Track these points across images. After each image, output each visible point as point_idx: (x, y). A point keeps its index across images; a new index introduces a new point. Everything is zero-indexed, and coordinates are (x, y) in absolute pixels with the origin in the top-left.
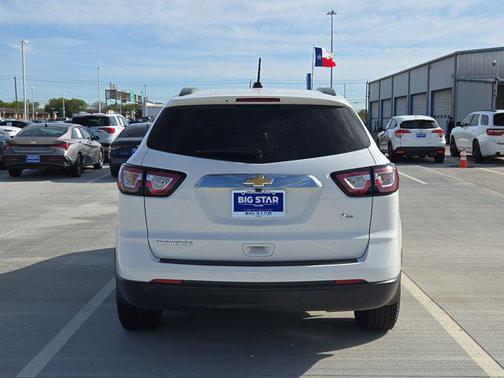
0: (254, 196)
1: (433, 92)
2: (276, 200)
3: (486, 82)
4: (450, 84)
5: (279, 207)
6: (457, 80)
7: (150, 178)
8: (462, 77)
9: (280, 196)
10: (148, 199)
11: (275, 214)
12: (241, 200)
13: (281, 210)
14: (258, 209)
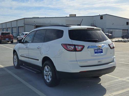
0: (98, 50)
1: (18, 27)
2: (101, 50)
3: (33, 25)
4: (23, 25)
5: (102, 52)
6: (25, 24)
7: (76, 47)
8: (26, 24)
9: (102, 49)
10: (76, 52)
11: (102, 54)
12: (96, 51)
13: (102, 53)
14: (99, 53)
